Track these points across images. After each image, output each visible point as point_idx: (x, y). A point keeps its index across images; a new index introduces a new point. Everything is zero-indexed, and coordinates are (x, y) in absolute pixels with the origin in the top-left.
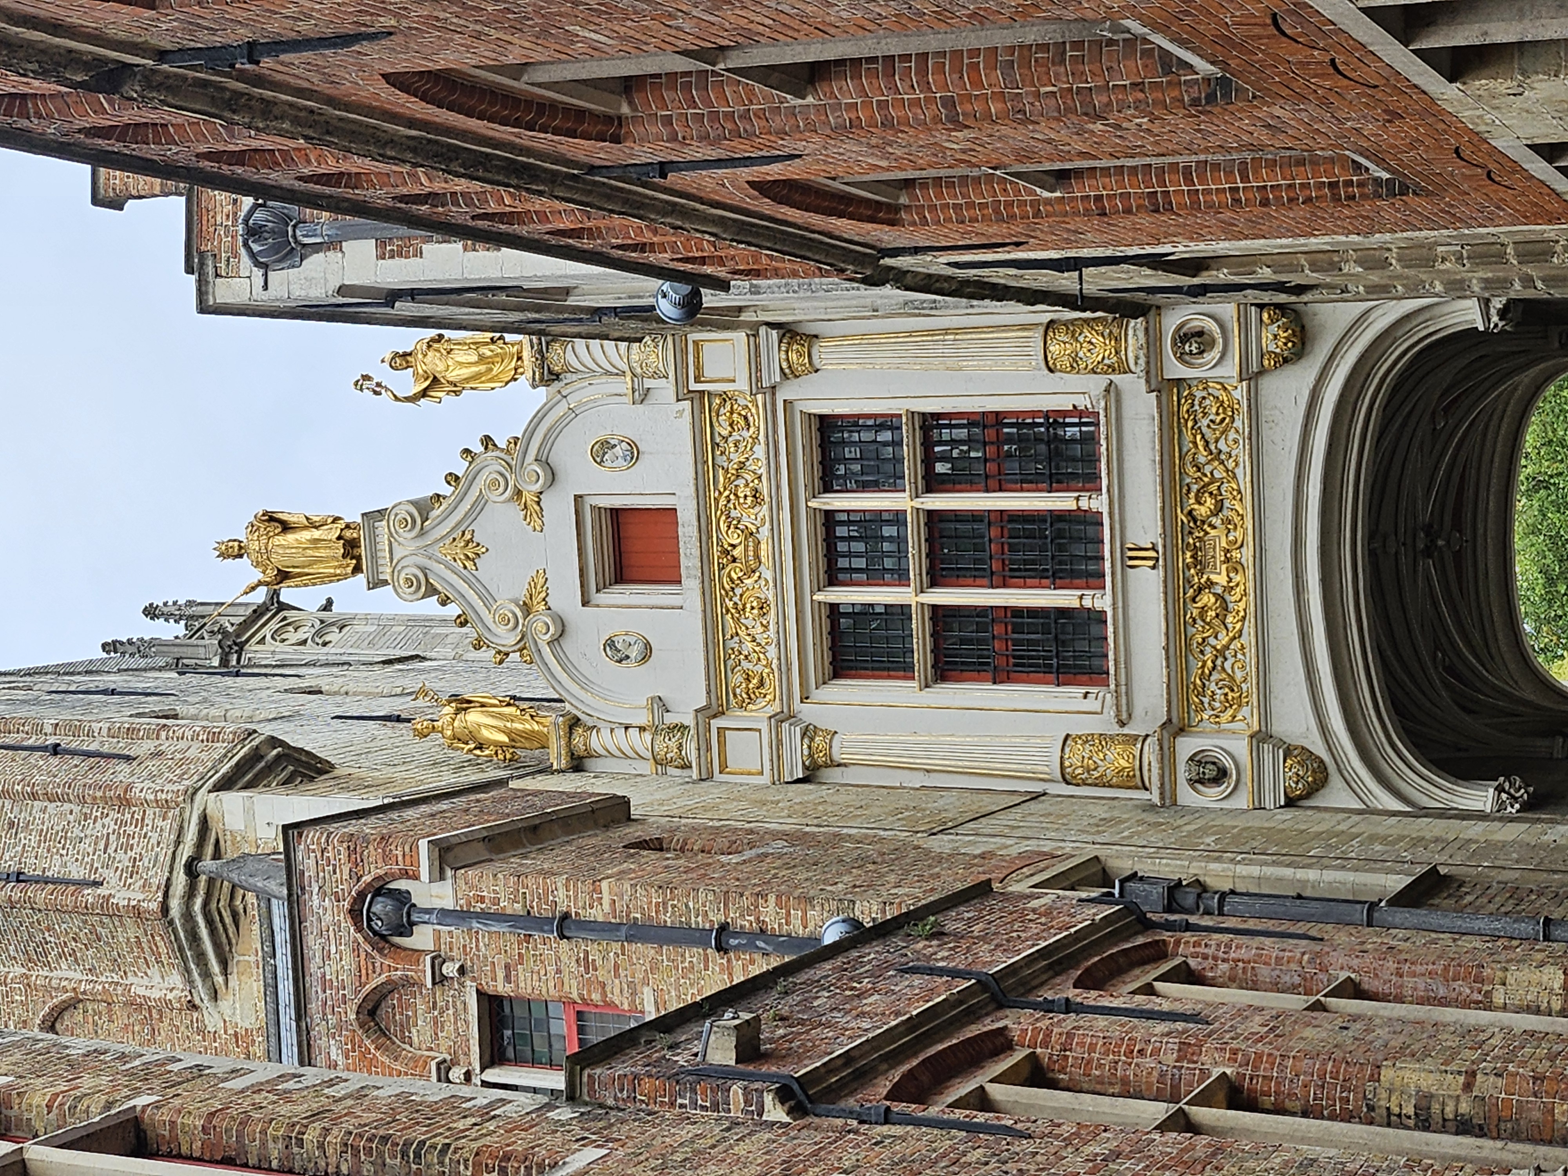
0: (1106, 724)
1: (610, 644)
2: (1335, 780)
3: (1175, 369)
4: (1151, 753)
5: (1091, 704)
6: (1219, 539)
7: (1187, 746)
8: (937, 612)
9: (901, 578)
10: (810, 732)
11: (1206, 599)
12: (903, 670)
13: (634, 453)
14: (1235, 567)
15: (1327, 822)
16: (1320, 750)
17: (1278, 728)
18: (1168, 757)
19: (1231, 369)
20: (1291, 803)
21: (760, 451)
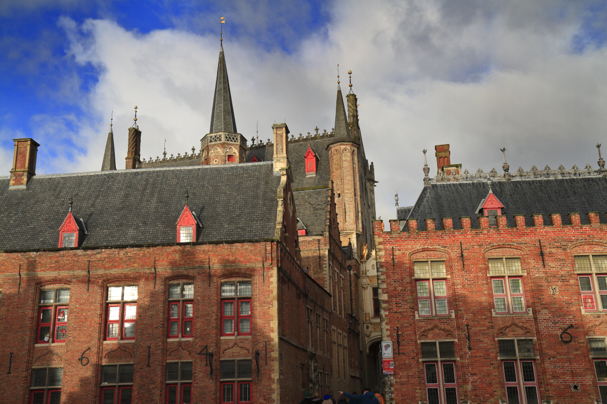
4: (369, 322)
5: (372, 315)
7: (369, 325)
10: (367, 287)
12: (373, 296)
16: (371, 337)
17: (372, 333)
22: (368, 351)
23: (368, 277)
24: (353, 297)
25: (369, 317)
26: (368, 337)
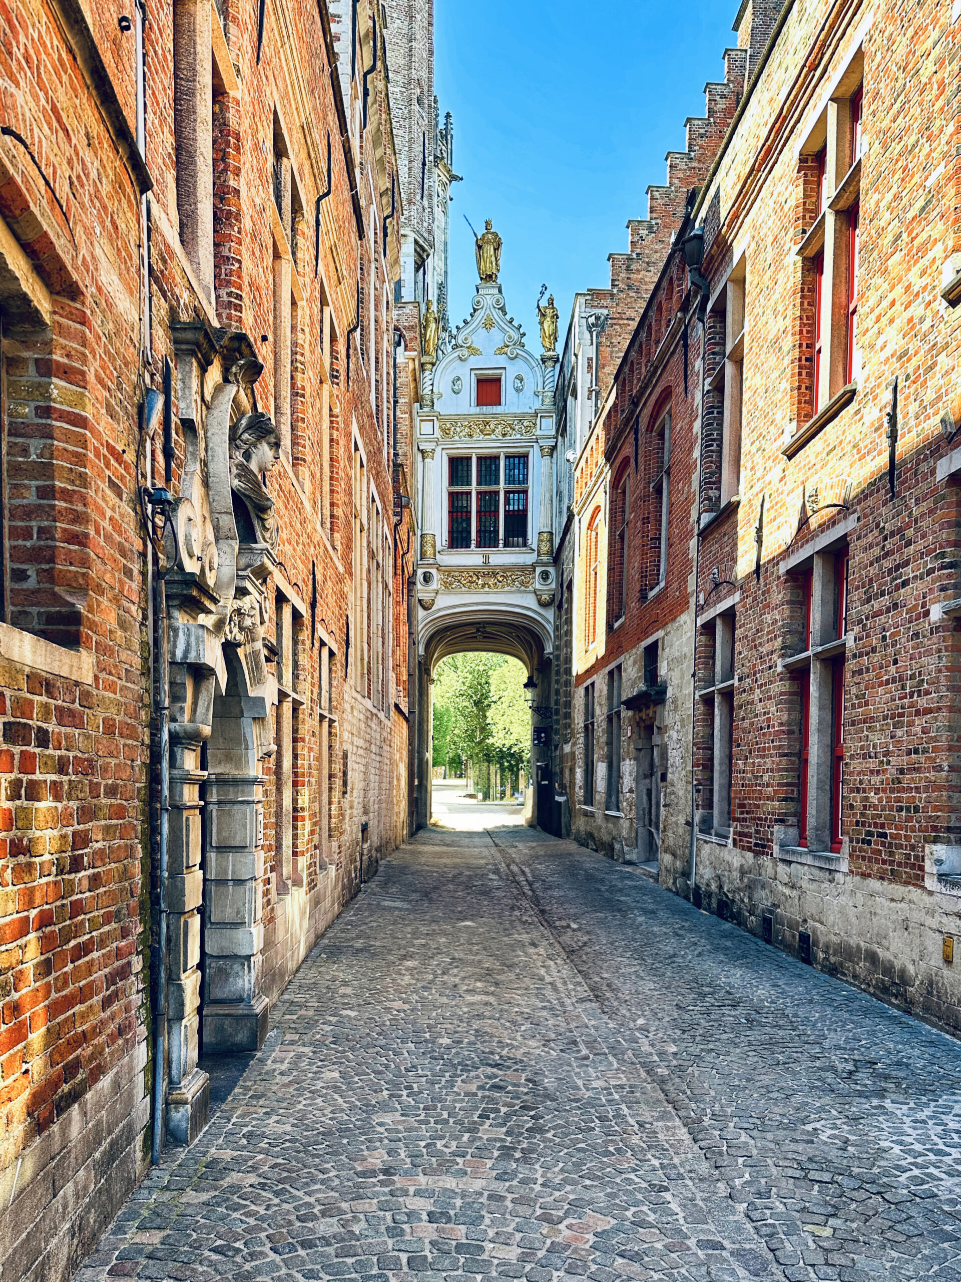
0: (438, 548)
1: (459, 379)
2: (426, 612)
3: (538, 570)
4: (431, 561)
5: (444, 543)
6: (491, 581)
7: (434, 571)
8: (468, 495)
9: (479, 483)
10: (433, 451)
11: (475, 578)
12: (452, 482)
13: (518, 390)
14: (483, 586)
15: (416, 611)
16: (434, 609)
17: (439, 596)
18: (430, 565)
19: (538, 586)
20: (420, 601)
21: (518, 436)
23: (439, 416)
25: (434, 546)
26: (425, 608)
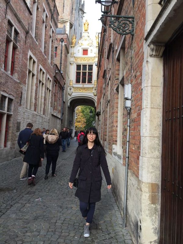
0: (73, 83)
1: (79, 50)
3: (94, 88)
6: (84, 90)
7: (72, 88)
8: (80, 72)
9: (83, 70)
10: (73, 64)
11: (81, 89)
12: (77, 70)
13: (91, 52)
15: (67, 96)
17: (73, 93)
19: (94, 92)
21: (91, 61)
22: (69, 104)
24: (63, 62)
26: (70, 95)
